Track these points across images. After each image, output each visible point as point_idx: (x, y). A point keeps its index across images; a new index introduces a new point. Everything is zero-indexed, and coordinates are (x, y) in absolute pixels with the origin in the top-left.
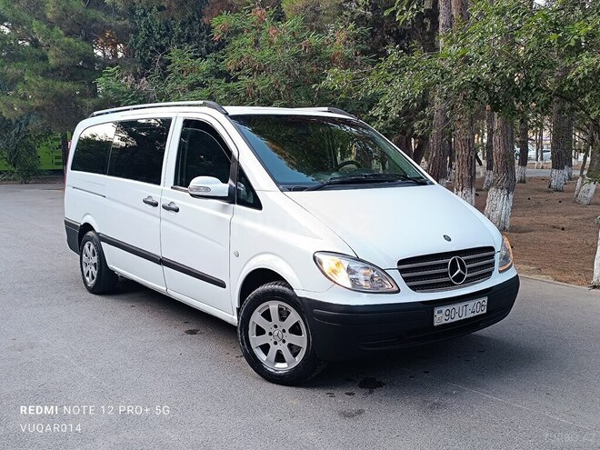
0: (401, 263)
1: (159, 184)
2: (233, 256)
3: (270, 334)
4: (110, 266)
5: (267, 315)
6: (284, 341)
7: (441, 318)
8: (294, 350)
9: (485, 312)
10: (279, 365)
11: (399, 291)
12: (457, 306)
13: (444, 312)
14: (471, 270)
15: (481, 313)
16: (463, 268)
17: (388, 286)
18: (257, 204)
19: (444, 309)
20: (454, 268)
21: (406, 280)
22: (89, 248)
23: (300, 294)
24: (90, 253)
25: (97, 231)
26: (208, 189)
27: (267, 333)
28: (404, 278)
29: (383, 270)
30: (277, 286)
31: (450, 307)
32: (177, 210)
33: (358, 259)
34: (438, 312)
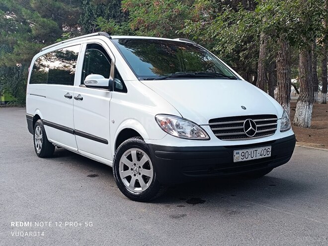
0: (211, 121)
1: (73, 85)
2: (111, 123)
3: (132, 169)
4: (49, 139)
5: (130, 158)
6: (140, 174)
7: (238, 157)
8: (146, 179)
9: (270, 155)
10: (137, 189)
11: (209, 139)
12: (249, 151)
13: (240, 153)
14: (259, 128)
15: (267, 156)
16: (254, 126)
17: (203, 136)
18: (124, 90)
19: (240, 151)
20: (247, 126)
21: (215, 132)
22: (38, 130)
23: (147, 142)
24: (38, 133)
25: (42, 118)
26: (96, 82)
27: (130, 169)
28: (213, 131)
29: (199, 126)
30: (135, 139)
31: (245, 151)
32: (82, 99)
33: (183, 118)
34: (236, 154)
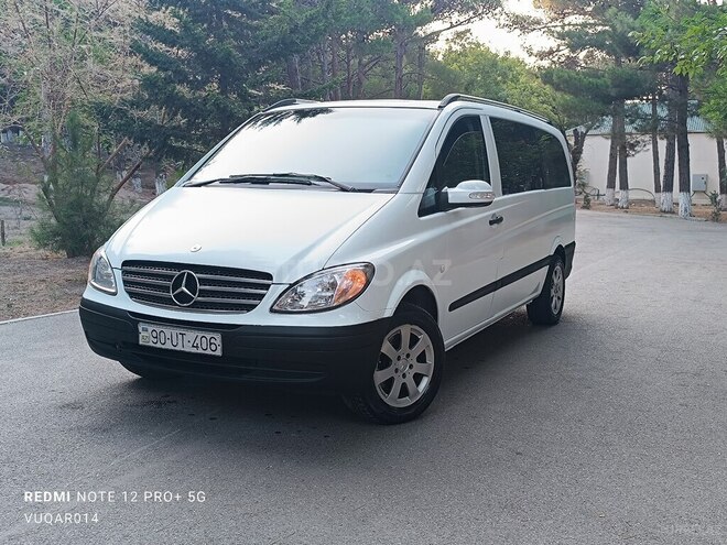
0: (126, 263)
7: (146, 336)
11: (115, 294)
12: (168, 331)
13: (150, 331)
15: (209, 352)
16: (191, 284)
19: (151, 328)
20: (177, 285)
21: (126, 284)
28: (124, 281)
29: (112, 268)
31: (158, 329)
34: (143, 329)
